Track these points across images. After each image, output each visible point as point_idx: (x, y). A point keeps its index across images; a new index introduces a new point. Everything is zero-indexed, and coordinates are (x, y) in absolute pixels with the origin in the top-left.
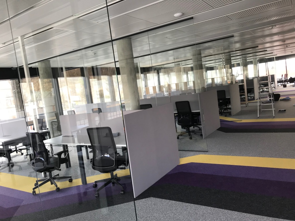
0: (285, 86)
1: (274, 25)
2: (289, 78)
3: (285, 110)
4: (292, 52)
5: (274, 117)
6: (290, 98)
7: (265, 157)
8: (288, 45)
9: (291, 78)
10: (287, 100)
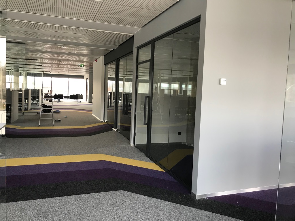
0: (51, 101)
1: (63, 46)
2: (53, 94)
3: (60, 120)
4: (59, 72)
5: (53, 125)
6: (60, 111)
7: (61, 155)
8: (60, 65)
9: (55, 94)
10: (57, 112)
